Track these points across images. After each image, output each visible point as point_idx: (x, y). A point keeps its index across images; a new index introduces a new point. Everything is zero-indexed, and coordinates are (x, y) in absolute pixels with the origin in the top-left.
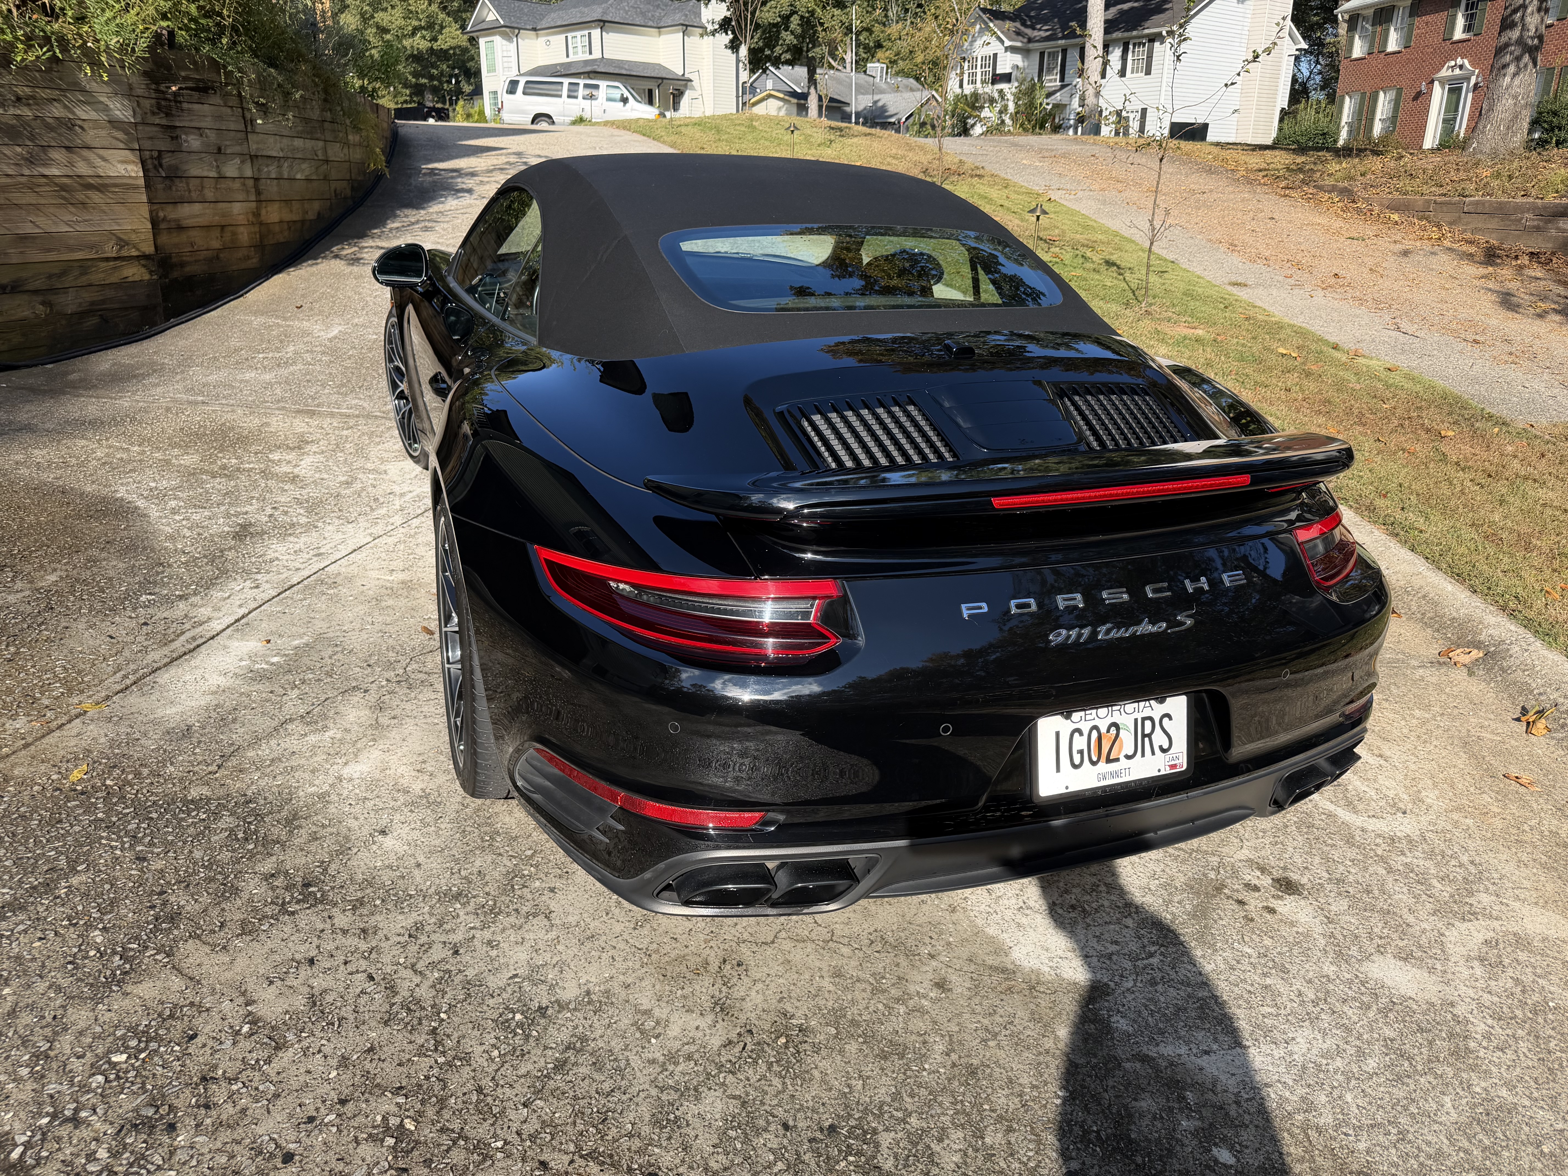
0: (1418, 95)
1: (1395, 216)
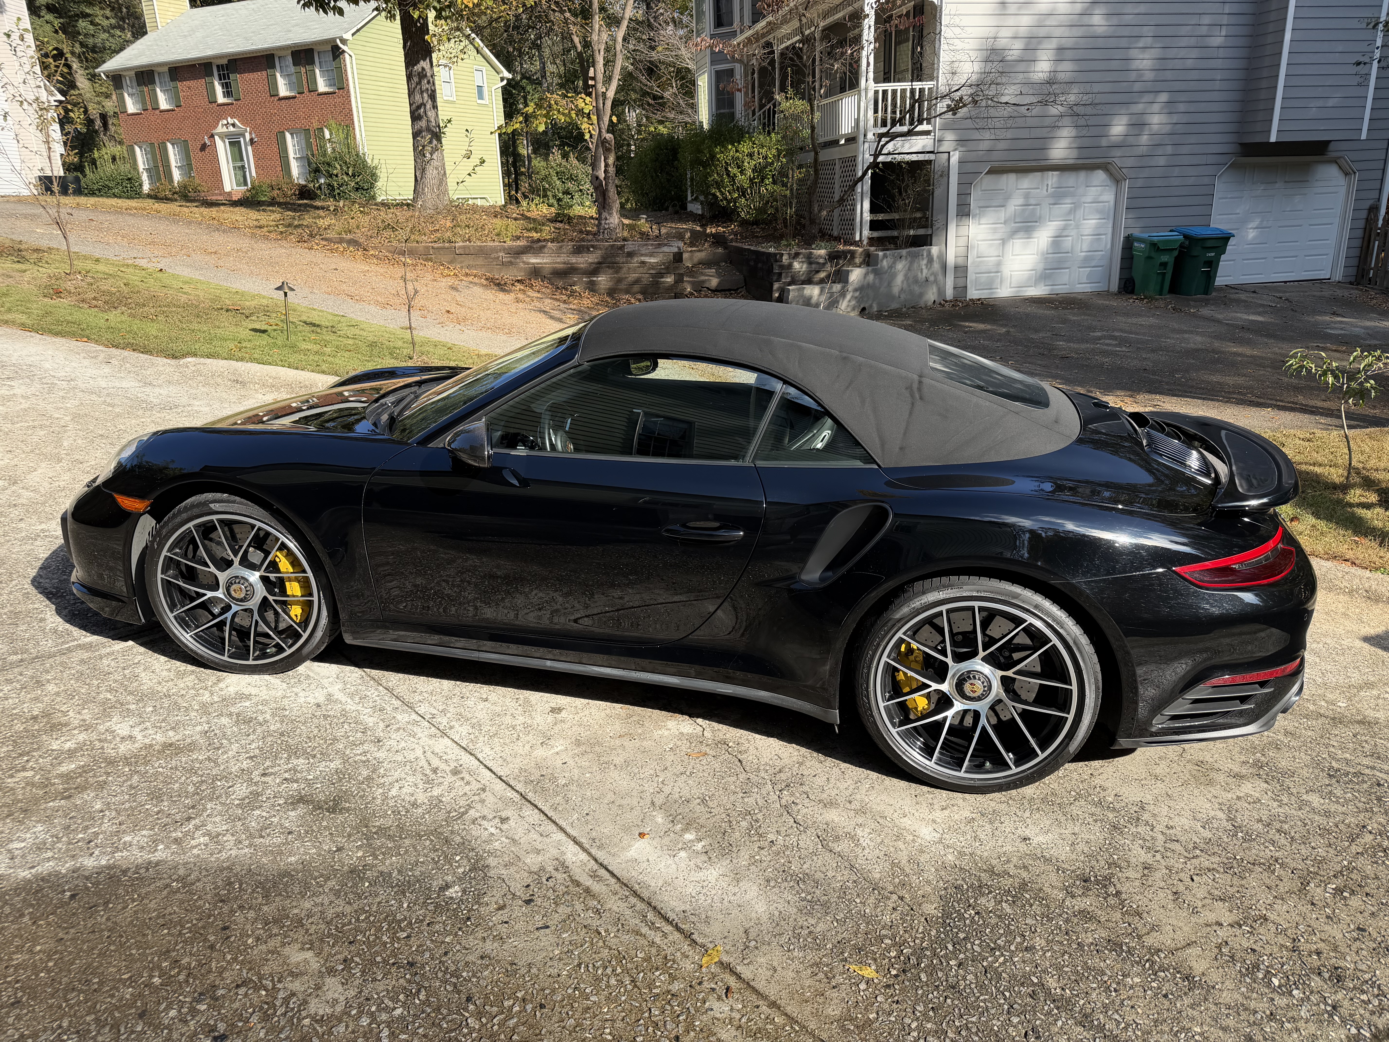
0: (204, 147)
1: (407, 260)
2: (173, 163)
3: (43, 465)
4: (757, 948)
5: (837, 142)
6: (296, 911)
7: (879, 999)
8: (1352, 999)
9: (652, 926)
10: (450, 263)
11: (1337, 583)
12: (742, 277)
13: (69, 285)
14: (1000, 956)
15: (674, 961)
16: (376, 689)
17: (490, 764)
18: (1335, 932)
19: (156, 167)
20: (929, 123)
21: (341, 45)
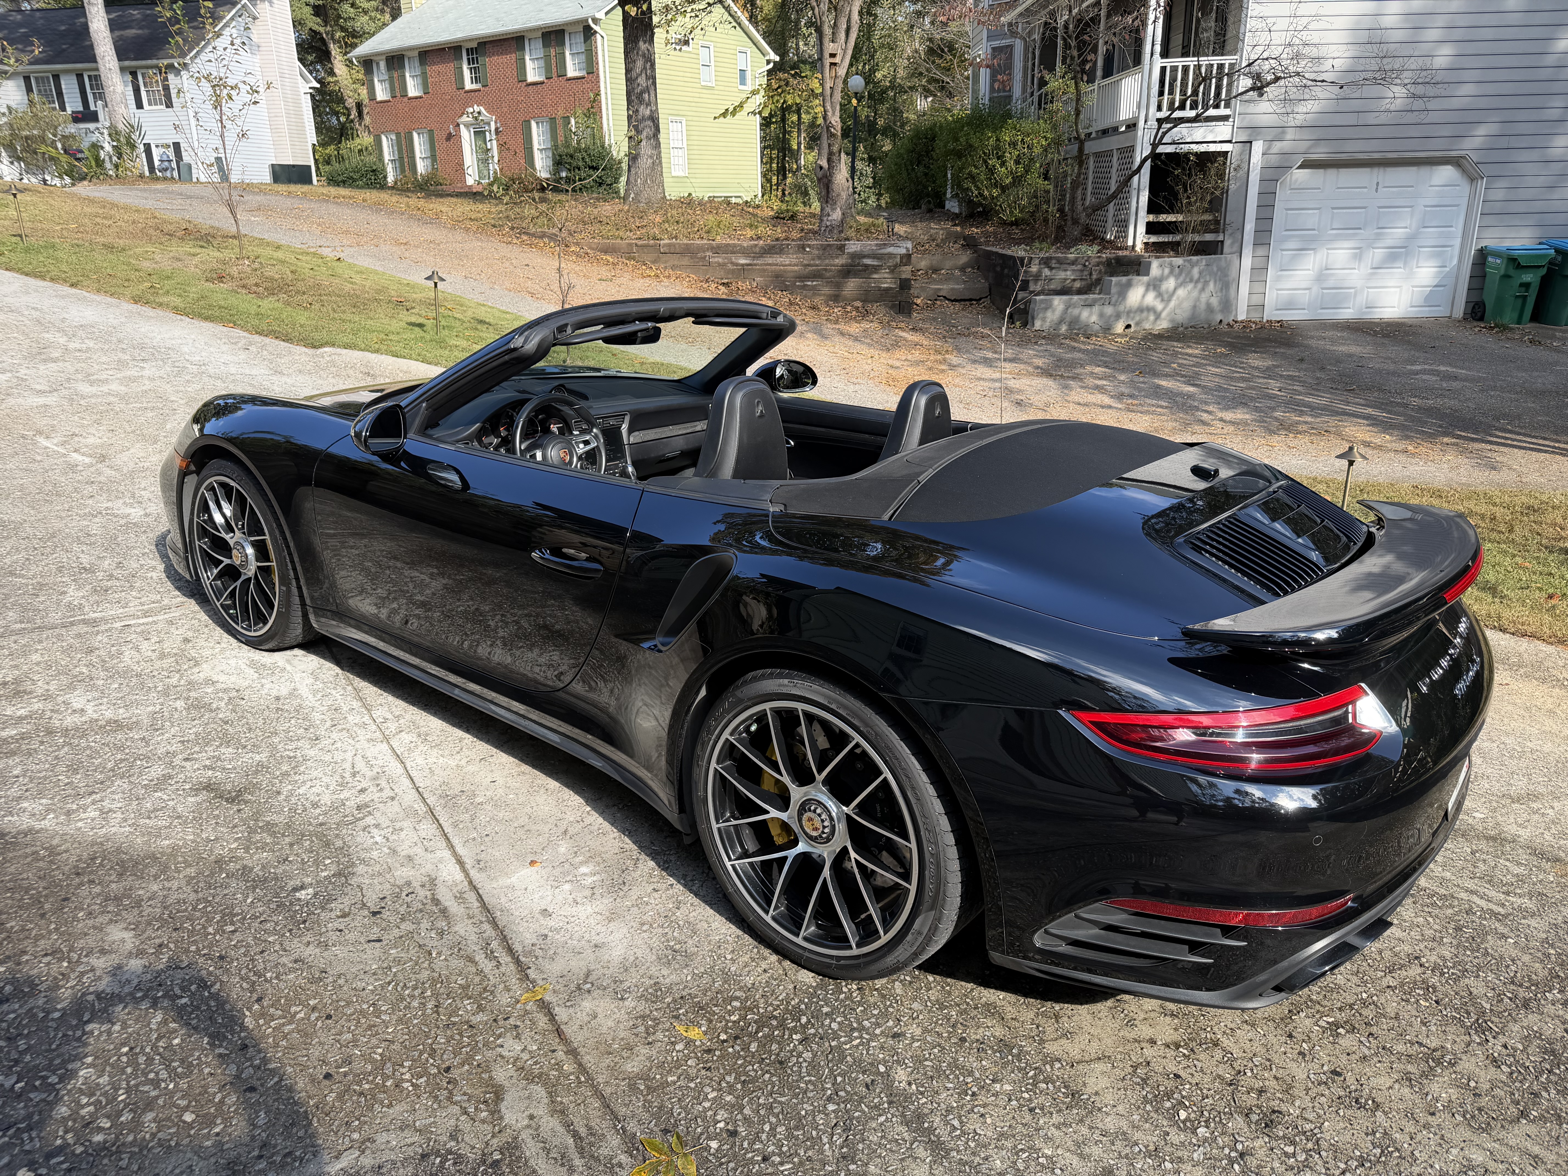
0: (449, 137)
1: (609, 258)
2: (418, 154)
3: (138, 445)
4: (589, 991)
5: (1115, 129)
6: (141, 892)
7: (689, 1063)
8: (1272, 1149)
9: (490, 955)
10: (653, 262)
11: (1555, 672)
12: (987, 285)
13: (234, 271)
14: (856, 1038)
15: (492, 992)
16: (344, 689)
17: (413, 774)
18: (1299, 1071)
19: (401, 158)
20: (1227, 106)
21: (593, 26)
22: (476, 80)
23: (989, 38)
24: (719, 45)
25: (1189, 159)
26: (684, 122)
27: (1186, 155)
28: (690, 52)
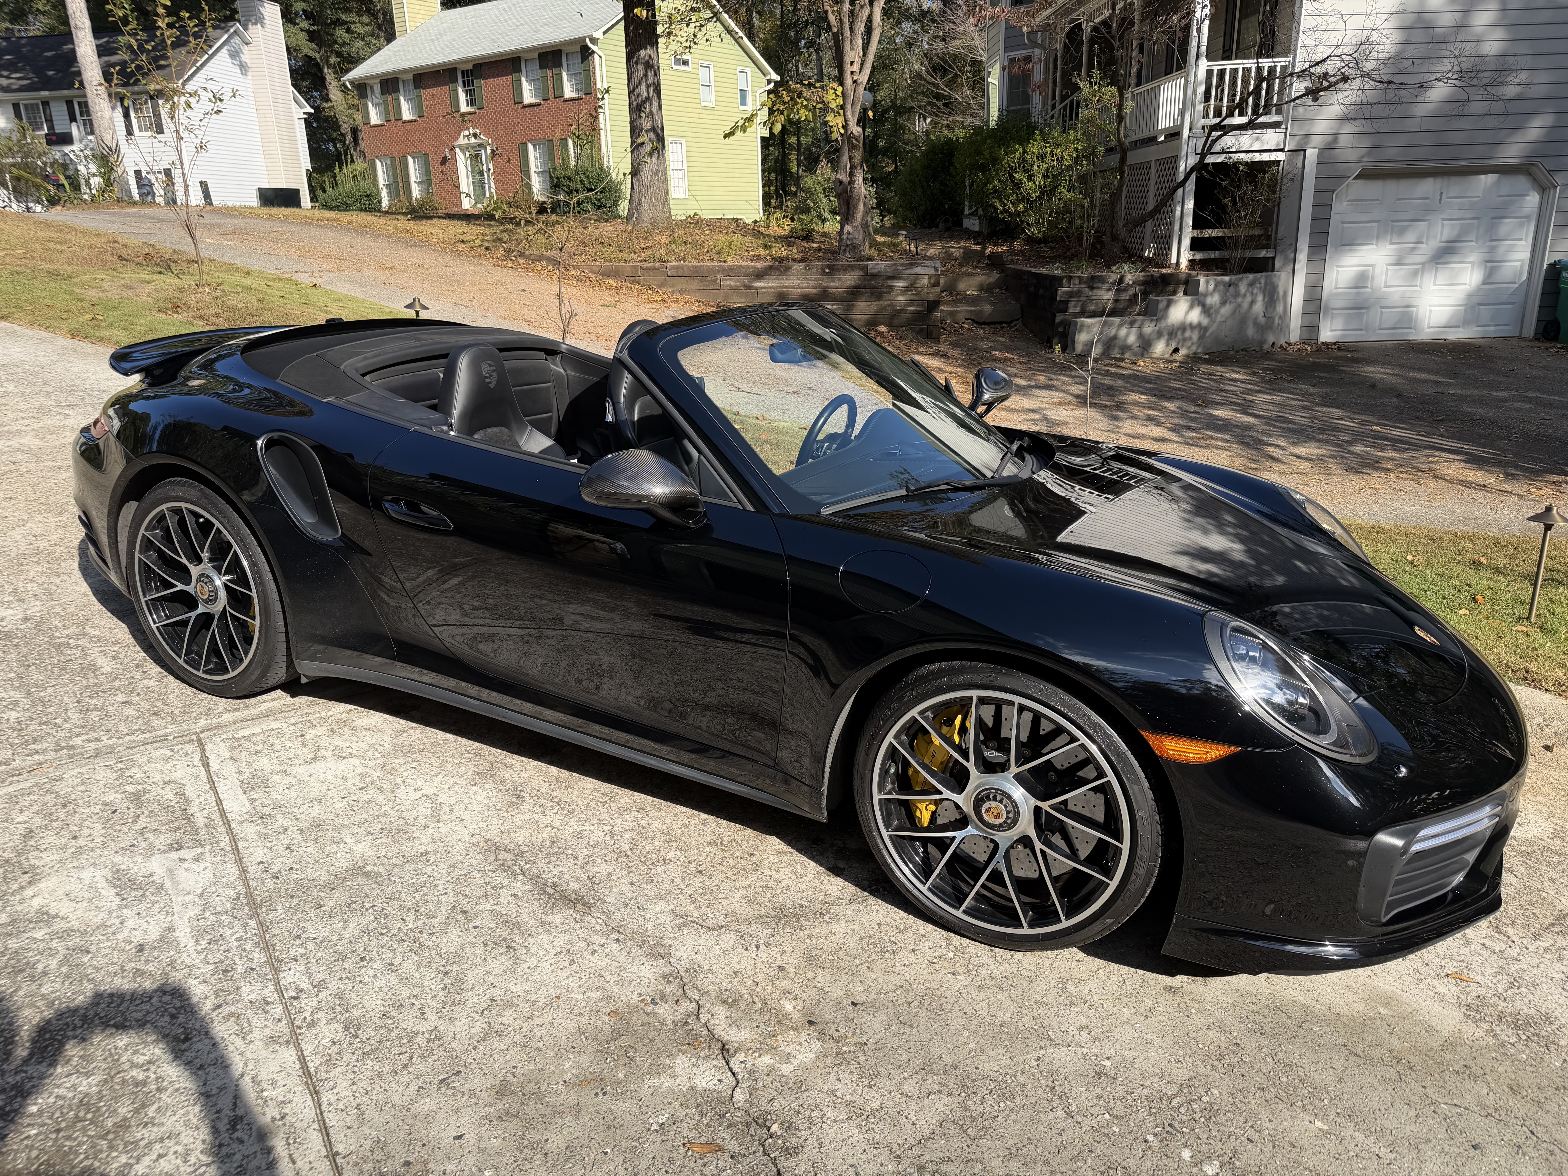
0: (444, 161)
1: (611, 282)
2: (413, 178)
5: (1154, 139)
10: (660, 286)
12: (1018, 306)
13: (192, 300)
19: (396, 182)
20: (1279, 112)
21: (590, 45)
22: (472, 102)
23: (1006, 50)
24: (719, 65)
25: (1238, 169)
26: (684, 143)
27: (1236, 164)
28: (689, 72)
